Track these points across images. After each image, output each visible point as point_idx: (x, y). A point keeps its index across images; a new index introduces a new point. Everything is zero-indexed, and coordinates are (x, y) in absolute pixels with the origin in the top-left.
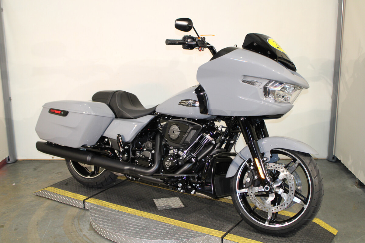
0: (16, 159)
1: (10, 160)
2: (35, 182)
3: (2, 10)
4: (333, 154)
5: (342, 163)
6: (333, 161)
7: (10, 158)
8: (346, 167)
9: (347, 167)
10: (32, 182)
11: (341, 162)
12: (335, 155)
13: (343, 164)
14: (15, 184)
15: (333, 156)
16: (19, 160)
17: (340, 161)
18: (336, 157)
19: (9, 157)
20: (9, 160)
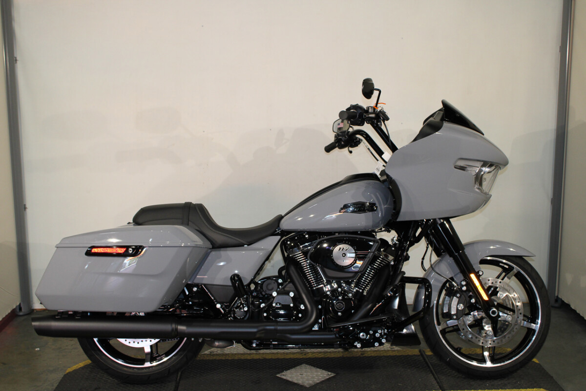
0: (32, 308)
1: (23, 310)
2: (72, 345)
3: (16, 60)
4: (556, 295)
5: (573, 308)
6: (557, 305)
7: (22, 306)
8: (579, 314)
9: (581, 315)
10: (67, 346)
11: (571, 306)
12: (560, 296)
13: (574, 311)
14: (39, 349)
15: (556, 298)
16: (36, 310)
17: (568, 306)
18: (561, 299)
19: (20, 304)
20: (20, 309)
